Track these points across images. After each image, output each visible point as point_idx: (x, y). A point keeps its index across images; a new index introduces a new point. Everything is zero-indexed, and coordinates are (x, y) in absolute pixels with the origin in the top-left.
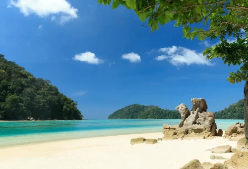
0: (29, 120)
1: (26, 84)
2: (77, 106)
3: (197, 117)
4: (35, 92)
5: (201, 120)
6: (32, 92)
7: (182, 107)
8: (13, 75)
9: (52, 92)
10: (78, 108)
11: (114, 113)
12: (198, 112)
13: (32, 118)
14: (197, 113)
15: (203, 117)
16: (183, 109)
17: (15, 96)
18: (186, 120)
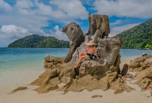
12: (98, 36)
14: (96, 38)
15: (104, 45)
16: (73, 31)
18: (78, 51)
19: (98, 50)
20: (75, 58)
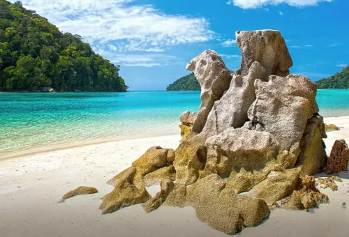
0: (48, 91)
1: (47, 41)
2: (119, 72)
3: (250, 96)
4: (58, 52)
5: (263, 109)
6: (53, 52)
7: (203, 62)
8: (29, 29)
9: (83, 52)
10: (119, 75)
11: (175, 83)
12: (254, 76)
13: (52, 89)
14: (251, 82)
15: (270, 95)
16: (205, 67)
17: (29, 58)
18: (215, 109)
19: (256, 107)
20: (209, 124)
